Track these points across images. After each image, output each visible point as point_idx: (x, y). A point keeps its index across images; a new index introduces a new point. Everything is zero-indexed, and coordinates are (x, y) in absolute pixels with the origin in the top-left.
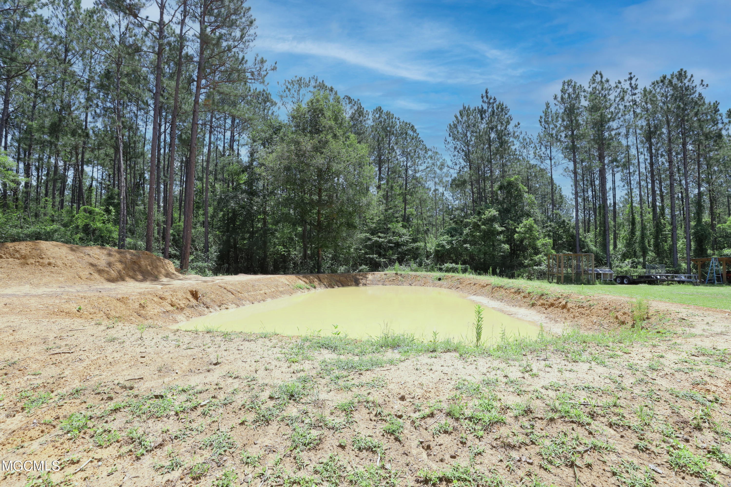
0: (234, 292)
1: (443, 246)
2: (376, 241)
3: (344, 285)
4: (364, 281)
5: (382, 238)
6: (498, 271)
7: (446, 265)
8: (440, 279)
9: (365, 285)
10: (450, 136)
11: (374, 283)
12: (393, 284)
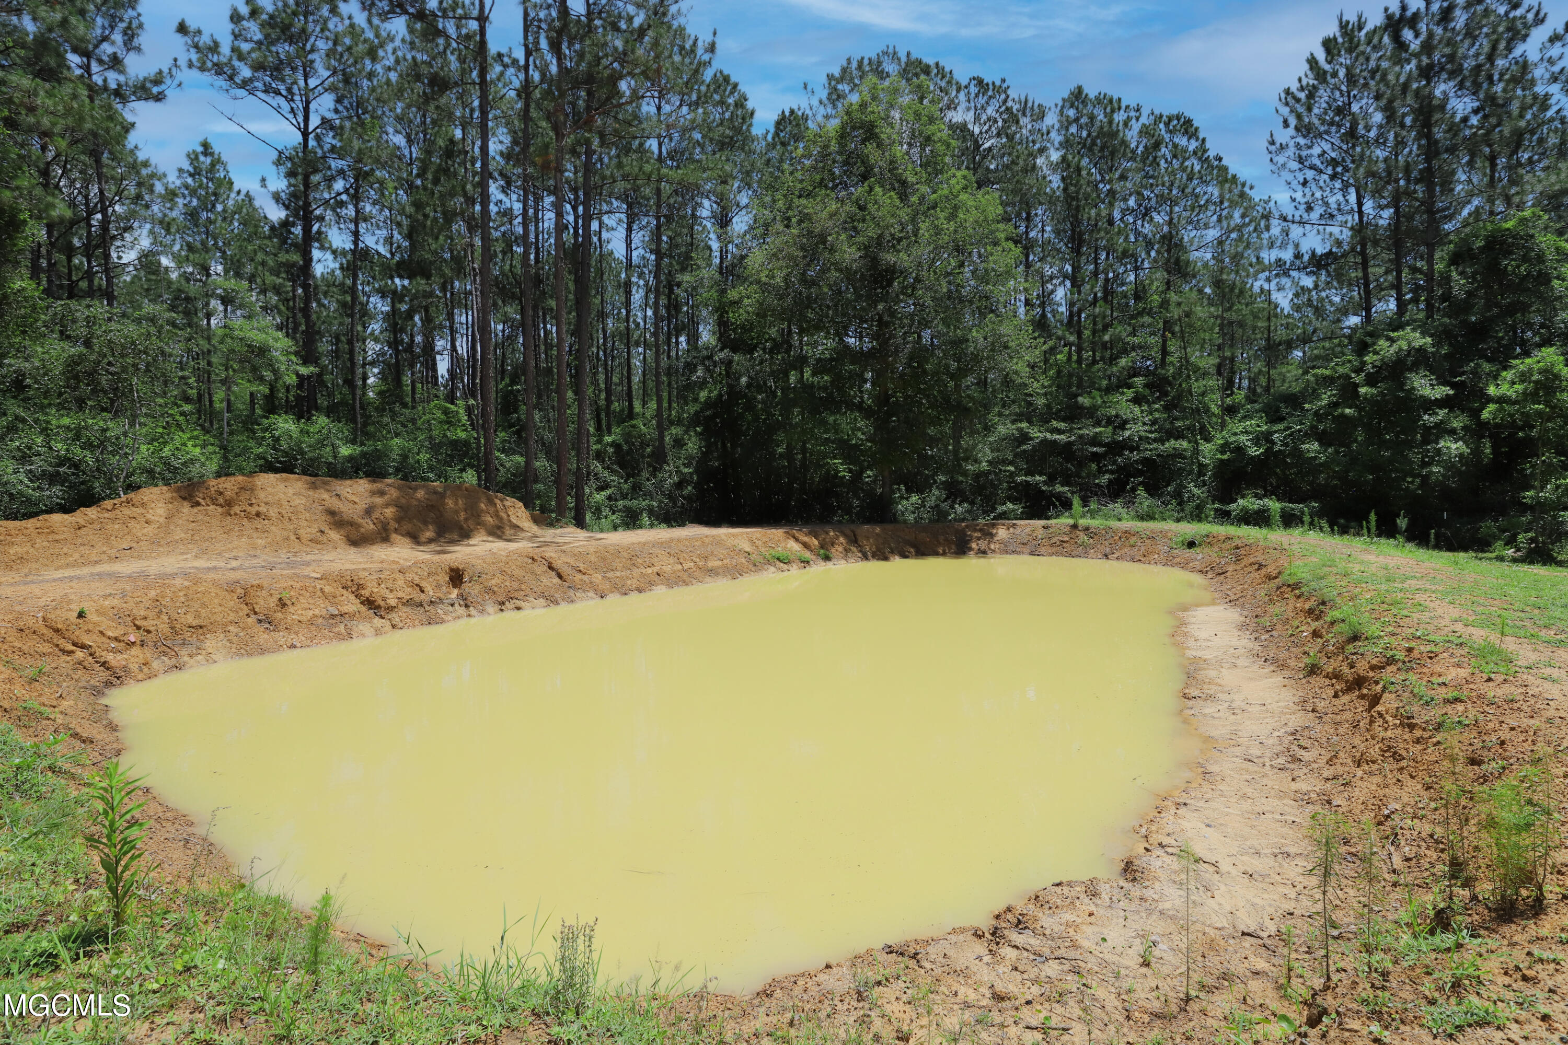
0: (565, 570)
1: (1239, 450)
2: (1044, 441)
3: (922, 551)
4: (983, 544)
5: (1059, 432)
6: (1402, 523)
7: (1241, 502)
8: (1191, 544)
9: (983, 553)
10: (1286, 124)
11: (1007, 549)
12: (1058, 554)
